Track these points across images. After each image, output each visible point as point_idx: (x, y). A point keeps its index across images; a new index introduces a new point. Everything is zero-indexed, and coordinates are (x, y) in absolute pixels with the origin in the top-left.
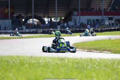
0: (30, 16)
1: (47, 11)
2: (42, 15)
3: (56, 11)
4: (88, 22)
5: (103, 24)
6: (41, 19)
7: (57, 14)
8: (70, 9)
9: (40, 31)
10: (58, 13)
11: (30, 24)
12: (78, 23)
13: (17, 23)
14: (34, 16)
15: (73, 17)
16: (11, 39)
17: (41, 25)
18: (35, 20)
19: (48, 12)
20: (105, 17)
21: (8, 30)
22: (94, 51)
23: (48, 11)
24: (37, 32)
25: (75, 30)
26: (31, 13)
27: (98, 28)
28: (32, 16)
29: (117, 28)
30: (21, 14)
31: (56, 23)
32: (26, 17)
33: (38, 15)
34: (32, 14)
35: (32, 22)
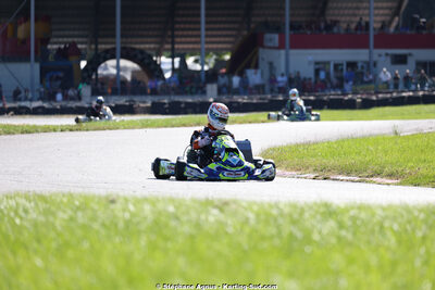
0: (107, 51)
1: (170, 33)
2: (152, 46)
3: (203, 32)
4: (317, 72)
5: (371, 77)
6: (146, 61)
7: (207, 43)
8: (252, 26)
9: (144, 102)
10: (208, 39)
11: (107, 78)
12: (282, 75)
13: (61, 74)
14: (123, 49)
15: (264, 55)
16: (37, 132)
17: (149, 83)
18: (124, 63)
19: (173, 36)
20: (381, 55)
21: (26, 99)
22: (341, 177)
23: (173, 30)
24: (131, 106)
25: (271, 101)
26: (110, 40)
27: (355, 93)
28: (114, 49)
29: (421, 93)
30: (74, 44)
31: (203, 76)
32: (93, 53)
33: (137, 46)
34: (115, 43)
35: (114, 71)
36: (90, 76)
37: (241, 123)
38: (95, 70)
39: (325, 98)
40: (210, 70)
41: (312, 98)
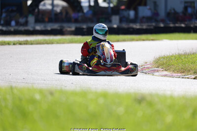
4: (186, 8)
9: (70, 27)
11: (45, 12)
13: (15, 8)
17: (73, 15)
24: (61, 30)
31: (110, 10)
35: (50, 7)
36: (34, 10)
37: (137, 40)
38: (37, 6)
39: (192, 26)
40: (115, 7)
41: (183, 25)
